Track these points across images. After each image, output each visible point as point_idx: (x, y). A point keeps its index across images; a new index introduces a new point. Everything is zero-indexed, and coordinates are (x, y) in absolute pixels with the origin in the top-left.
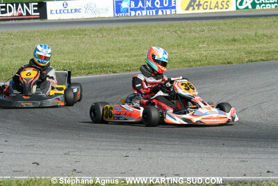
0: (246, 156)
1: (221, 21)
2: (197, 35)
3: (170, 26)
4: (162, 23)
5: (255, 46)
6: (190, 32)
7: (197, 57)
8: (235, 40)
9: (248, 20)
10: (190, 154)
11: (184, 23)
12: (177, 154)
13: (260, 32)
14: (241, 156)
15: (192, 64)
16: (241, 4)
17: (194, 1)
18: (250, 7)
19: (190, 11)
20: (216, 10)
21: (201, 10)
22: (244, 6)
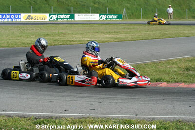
0: (53, 98)
1: (42, 26)
2: (30, 31)
3: (18, 27)
4: (14, 25)
5: (57, 38)
8: (48, 35)
9: (54, 25)
10: (22, 96)
11: (24, 26)
12: (14, 96)
13: (60, 31)
14: (50, 98)
15: (27, 45)
16: (51, 18)
17: (30, 16)
18: (55, 20)
19: (28, 20)
20: (40, 20)
21: (33, 20)
22: (53, 19)
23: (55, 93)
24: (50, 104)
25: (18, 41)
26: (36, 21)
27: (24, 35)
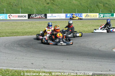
0: (102, 63)
1: (95, 20)
6: (86, 23)
7: (87, 30)
9: (102, 20)
10: (84, 62)
12: (79, 61)
14: (100, 63)
15: (86, 32)
16: (100, 16)
17: (87, 15)
18: (102, 17)
19: (86, 18)
20: (93, 17)
21: (89, 17)
22: (101, 17)
23: (103, 60)
24: (100, 66)
25: (81, 30)
26: (91, 18)
27: (84, 26)
